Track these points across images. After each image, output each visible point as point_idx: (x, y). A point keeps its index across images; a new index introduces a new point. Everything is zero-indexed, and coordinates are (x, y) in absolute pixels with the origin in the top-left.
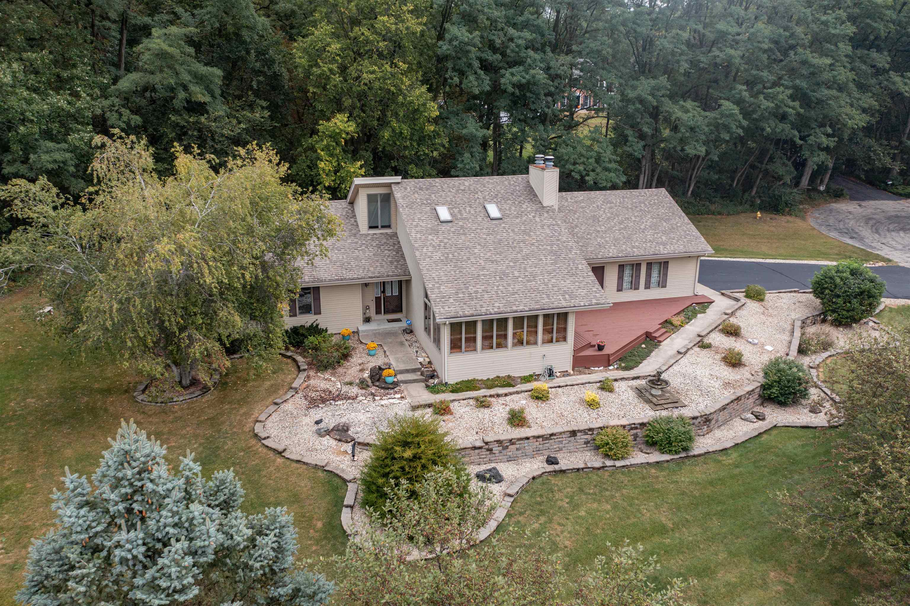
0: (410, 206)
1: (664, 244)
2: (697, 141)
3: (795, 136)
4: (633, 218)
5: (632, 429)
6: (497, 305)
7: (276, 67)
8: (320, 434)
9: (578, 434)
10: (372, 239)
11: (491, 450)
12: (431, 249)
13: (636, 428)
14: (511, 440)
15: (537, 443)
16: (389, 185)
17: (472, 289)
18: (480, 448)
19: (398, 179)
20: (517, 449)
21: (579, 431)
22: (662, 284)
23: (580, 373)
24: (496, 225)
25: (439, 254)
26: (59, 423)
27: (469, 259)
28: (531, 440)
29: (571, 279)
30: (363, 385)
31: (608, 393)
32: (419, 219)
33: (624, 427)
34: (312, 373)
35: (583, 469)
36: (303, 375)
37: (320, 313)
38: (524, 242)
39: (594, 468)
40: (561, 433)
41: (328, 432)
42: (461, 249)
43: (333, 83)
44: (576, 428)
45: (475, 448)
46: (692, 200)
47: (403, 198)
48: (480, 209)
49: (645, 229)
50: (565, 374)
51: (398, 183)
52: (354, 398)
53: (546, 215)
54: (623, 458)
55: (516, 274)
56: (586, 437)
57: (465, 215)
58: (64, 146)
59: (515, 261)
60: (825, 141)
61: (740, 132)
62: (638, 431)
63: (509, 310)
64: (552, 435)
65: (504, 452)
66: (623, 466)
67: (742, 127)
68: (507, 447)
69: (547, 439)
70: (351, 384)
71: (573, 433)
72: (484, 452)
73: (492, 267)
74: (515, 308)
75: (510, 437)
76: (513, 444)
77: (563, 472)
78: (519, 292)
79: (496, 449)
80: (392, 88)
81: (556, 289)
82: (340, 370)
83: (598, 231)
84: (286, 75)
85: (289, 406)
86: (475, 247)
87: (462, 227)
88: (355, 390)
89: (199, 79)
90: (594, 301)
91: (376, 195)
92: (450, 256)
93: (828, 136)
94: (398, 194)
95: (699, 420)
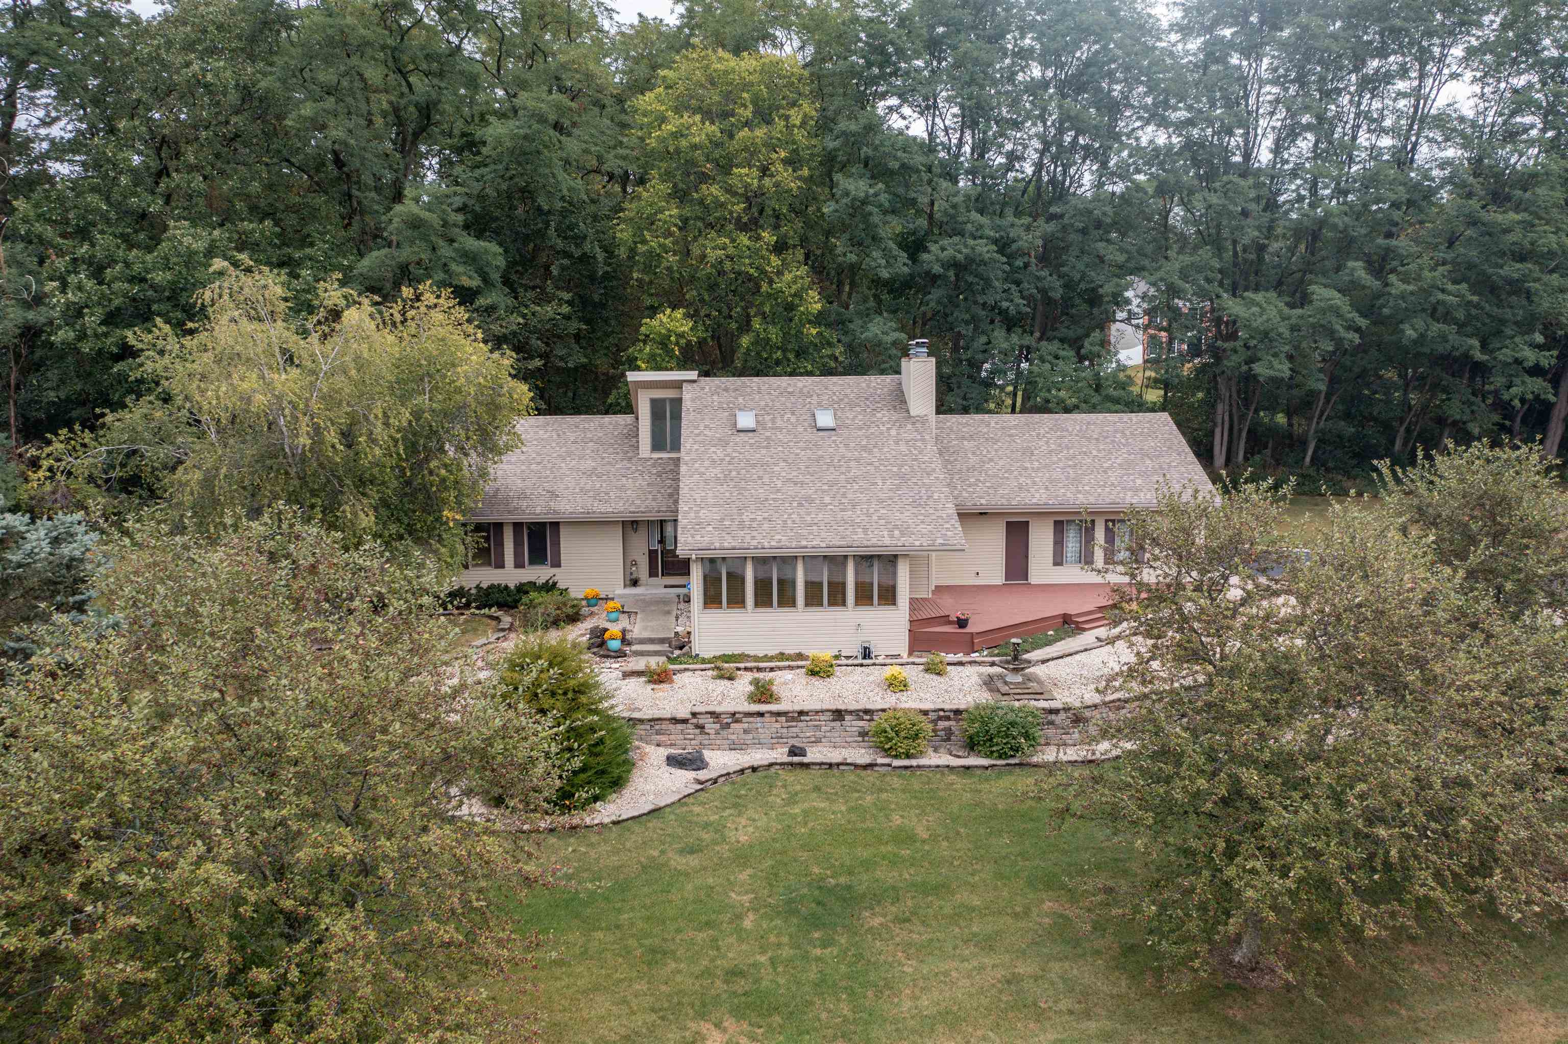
0: (699, 411)
1: (1136, 490)
2: (1275, 355)
3: (1471, 347)
4: (1095, 453)
5: (940, 718)
6: (778, 537)
7: (587, 247)
9: (847, 718)
10: (654, 466)
11: (701, 727)
12: (707, 463)
13: (948, 718)
14: (734, 714)
15: (778, 725)
16: (678, 385)
17: (747, 516)
18: (685, 721)
19: (693, 375)
20: (746, 731)
21: (851, 712)
23: (921, 658)
24: (823, 438)
25: (717, 471)
27: (760, 478)
28: (767, 718)
29: (915, 511)
31: (935, 677)
32: (706, 427)
33: (925, 713)
35: (838, 765)
36: (495, 635)
37: (559, 565)
38: (857, 460)
39: (856, 766)
40: (817, 712)
42: (754, 466)
43: (665, 264)
44: (843, 707)
45: (675, 721)
46: (1312, 472)
47: (693, 400)
48: (807, 416)
49: (1111, 468)
50: (894, 657)
51: (694, 381)
53: (909, 426)
54: (908, 756)
55: (827, 500)
56: (861, 723)
57: (779, 423)
59: (831, 484)
60: (1530, 356)
61: (1356, 338)
62: (952, 723)
63: (794, 544)
64: (801, 713)
65: (724, 733)
66: (906, 768)
67: (1358, 330)
68: (728, 725)
69: (793, 719)
71: (838, 715)
72: (691, 730)
73: (792, 490)
74: (804, 543)
75: (731, 709)
76: (737, 721)
77: (806, 766)
78: (822, 524)
79: (711, 726)
80: (752, 271)
81: (882, 522)
83: (1026, 469)
84: (600, 256)
86: (776, 464)
87: (768, 438)
89: (469, 258)
90: (940, 541)
91: (663, 400)
92: (734, 473)
93: (1540, 347)
94: (688, 395)
95: (1063, 715)
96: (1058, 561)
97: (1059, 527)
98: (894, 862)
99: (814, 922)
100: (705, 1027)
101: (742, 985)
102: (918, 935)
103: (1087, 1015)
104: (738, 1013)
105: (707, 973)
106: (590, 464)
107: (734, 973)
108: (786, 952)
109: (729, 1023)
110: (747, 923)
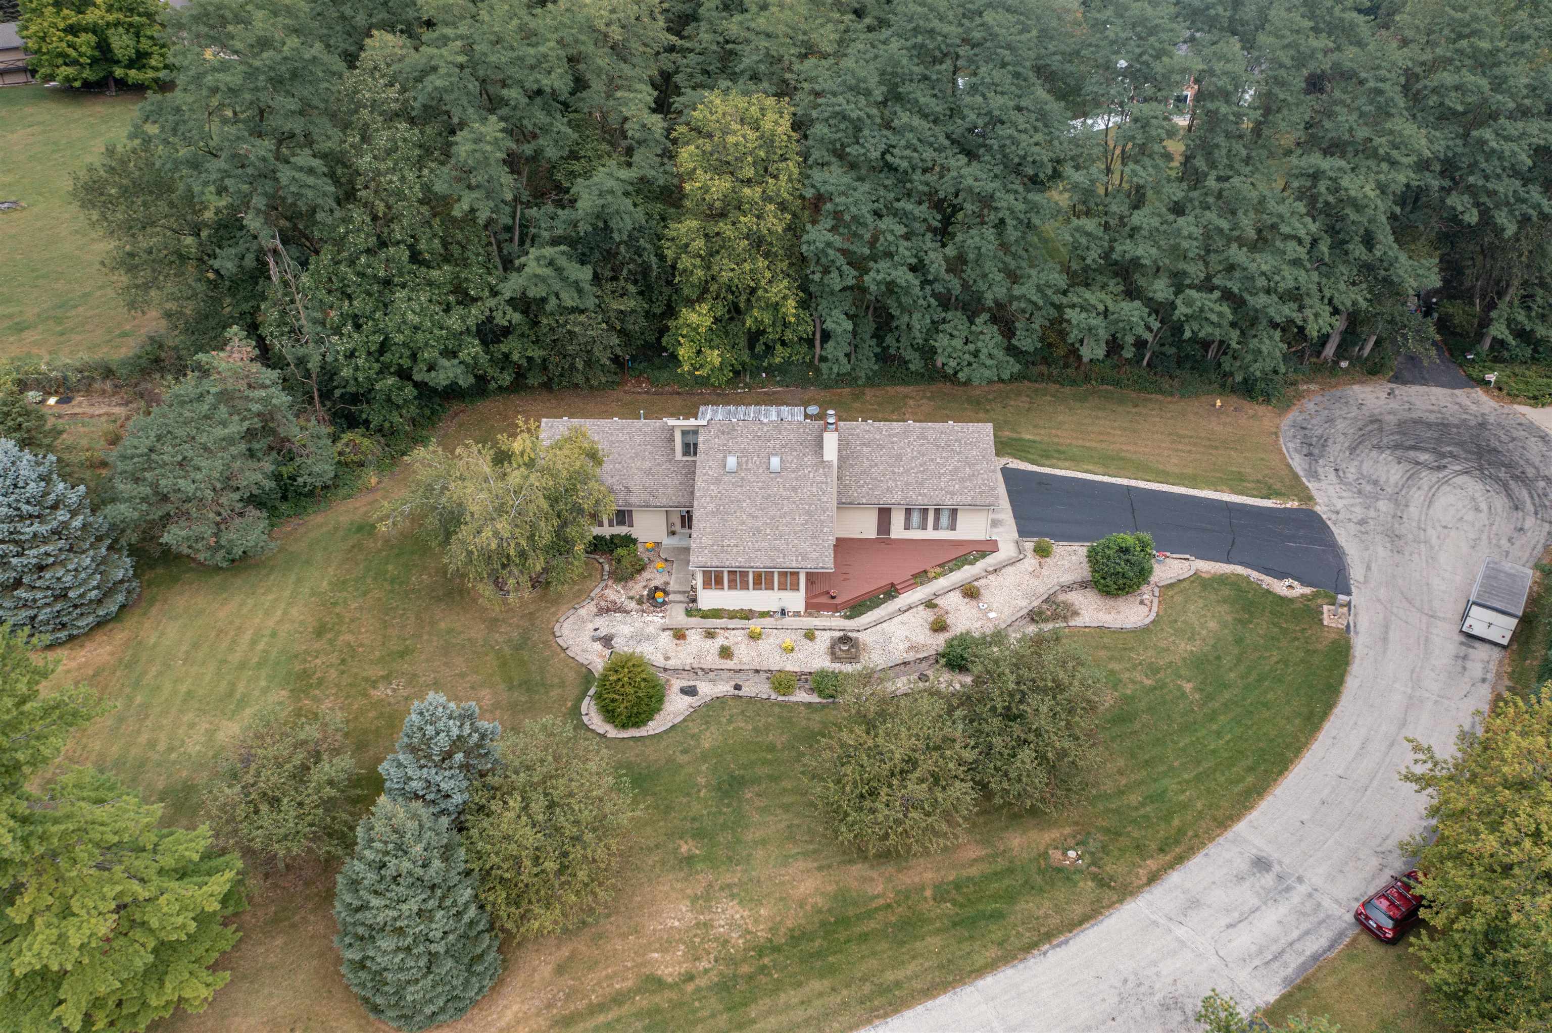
0: (707, 452)
1: (953, 494)
5: (803, 674)
6: (740, 559)
8: (595, 639)
9: (761, 672)
10: (683, 466)
11: (696, 673)
12: (708, 499)
13: (807, 675)
14: (714, 669)
15: (733, 674)
16: (697, 427)
17: (726, 542)
18: (691, 670)
20: (717, 676)
22: (953, 527)
23: (810, 615)
24: (772, 479)
25: (713, 505)
26: (439, 599)
27: (736, 513)
28: (730, 671)
29: (812, 541)
30: (640, 602)
31: (808, 641)
32: (710, 467)
33: (796, 672)
34: (610, 583)
35: (754, 698)
36: (602, 584)
37: (632, 526)
38: (788, 499)
40: (747, 670)
41: (599, 639)
42: (732, 502)
44: (759, 668)
45: (684, 670)
47: (704, 443)
48: (766, 459)
49: (944, 474)
50: (797, 614)
51: (705, 426)
52: (627, 612)
53: (822, 469)
54: (785, 695)
55: (768, 531)
56: (767, 674)
57: (750, 465)
58: (456, 361)
59: (772, 518)
62: (813, 676)
63: (747, 565)
64: (740, 670)
65: (707, 676)
66: (783, 701)
68: (710, 672)
69: (742, 672)
70: (632, 598)
71: (757, 671)
72: (691, 674)
73: (750, 522)
74: (752, 564)
75: (714, 666)
76: (715, 671)
77: (740, 697)
78: (763, 550)
79: (702, 673)
81: (794, 550)
82: (630, 584)
83: (895, 473)
85: (583, 612)
86: (744, 501)
87: (742, 478)
88: (633, 605)
90: (821, 564)
91: (688, 431)
92: (721, 509)
94: (701, 437)
96: (907, 527)
97: (908, 511)
98: (765, 762)
99: (726, 794)
100: (682, 842)
101: (697, 825)
102: (763, 802)
103: (811, 842)
104: (694, 837)
105: (685, 818)
106: (648, 464)
107: (694, 819)
108: (714, 809)
109: (690, 841)
110: (702, 794)
